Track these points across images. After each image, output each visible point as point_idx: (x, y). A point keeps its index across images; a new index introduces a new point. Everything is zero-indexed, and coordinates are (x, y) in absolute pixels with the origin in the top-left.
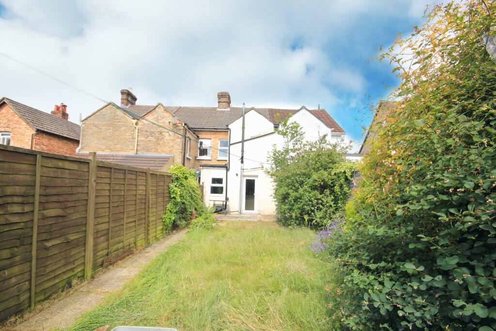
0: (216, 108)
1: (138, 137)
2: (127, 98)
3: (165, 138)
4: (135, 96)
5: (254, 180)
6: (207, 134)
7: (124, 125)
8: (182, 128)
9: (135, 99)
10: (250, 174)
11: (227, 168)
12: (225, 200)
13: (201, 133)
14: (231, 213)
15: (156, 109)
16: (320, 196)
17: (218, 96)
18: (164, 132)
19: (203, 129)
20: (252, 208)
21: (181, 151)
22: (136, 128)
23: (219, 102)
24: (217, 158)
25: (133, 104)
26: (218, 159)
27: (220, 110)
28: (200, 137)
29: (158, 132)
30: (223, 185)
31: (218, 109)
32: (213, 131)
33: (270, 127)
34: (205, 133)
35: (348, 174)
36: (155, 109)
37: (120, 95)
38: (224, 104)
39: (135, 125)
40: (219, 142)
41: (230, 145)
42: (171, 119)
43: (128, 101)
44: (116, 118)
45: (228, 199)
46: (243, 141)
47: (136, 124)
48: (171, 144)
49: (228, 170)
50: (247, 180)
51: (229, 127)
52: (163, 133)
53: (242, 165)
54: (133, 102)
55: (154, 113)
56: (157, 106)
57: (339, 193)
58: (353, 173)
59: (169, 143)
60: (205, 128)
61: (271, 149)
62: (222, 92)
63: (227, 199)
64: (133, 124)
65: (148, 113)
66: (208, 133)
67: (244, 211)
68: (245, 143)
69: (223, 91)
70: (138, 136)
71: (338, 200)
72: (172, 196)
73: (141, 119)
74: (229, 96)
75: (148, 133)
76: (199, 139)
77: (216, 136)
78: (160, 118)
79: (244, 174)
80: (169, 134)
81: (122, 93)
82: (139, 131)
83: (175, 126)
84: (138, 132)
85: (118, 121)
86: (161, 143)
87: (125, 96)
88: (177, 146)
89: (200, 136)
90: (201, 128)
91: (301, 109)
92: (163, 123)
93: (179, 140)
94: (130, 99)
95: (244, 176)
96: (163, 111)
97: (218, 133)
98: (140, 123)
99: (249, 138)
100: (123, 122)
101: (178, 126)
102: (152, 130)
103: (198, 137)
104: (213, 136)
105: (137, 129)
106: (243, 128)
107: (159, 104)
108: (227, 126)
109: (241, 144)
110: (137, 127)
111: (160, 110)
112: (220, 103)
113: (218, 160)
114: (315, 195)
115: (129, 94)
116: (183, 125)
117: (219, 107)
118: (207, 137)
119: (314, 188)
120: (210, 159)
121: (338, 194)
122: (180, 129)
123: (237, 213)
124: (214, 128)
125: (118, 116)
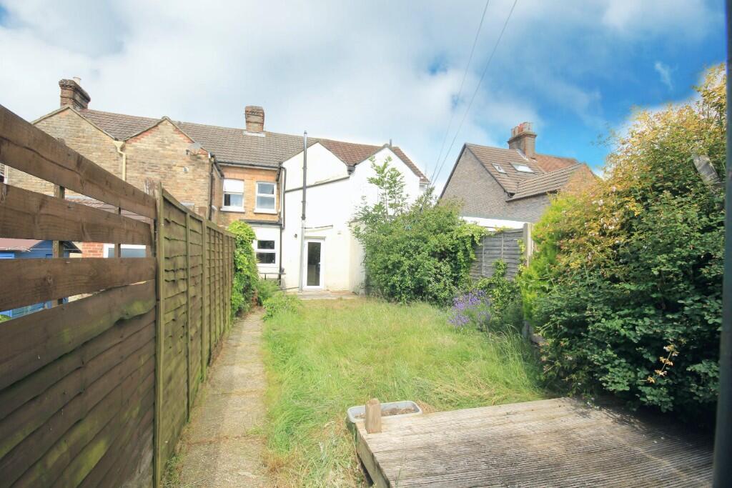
0: (242, 131)
1: (126, 172)
2: (74, 95)
3: (178, 176)
4: (86, 94)
5: (319, 244)
6: (238, 173)
7: (98, 149)
8: (208, 161)
9: (87, 99)
10: (314, 235)
11: (280, 225)
12: (278, 272)
13: (229, 170)
14: (288, 291)
15: (159, 126)
16: (439, 265)
17: (246, 111)
18: (175, 166)
19: (233, 164)
20: (317, 283)
21: (207, 198)
22: (121, 155)
23: (247, 122)
24: (254, 209)
25: (83, 107)
26: (255, 211)
27: (249, 134)
28: (226, 177)
29: (165, 165)
30: (276, 250)
31: (246, 133)
32: (246, 168)
33: (342, 169)
34: (233, 170)
35: (477, 239)
36: (156, 126)
37: (59, 90)
38: (256, 125)
39: (119, 151)
40: (257, 186)
41: (286, 192)
42: (187, 146)
43: (75, 101)
44: (80, 134)
45: (283, 271)
46: (304, 188)
47: (122, 148)
48: (189, 185)
49: (282, 229)
50: (309, 243)
51: (284, 165)
52: (174, 168)
53: (303, 221)
54: (84, 103)
55: (155, 132)
56: (162, 122)
57: (463, 261)
58: (481, 237)
59: (184, 184)
60: (234, 161)
61: (359, 202)
62: (252, 107)
63: (281, 270)
64: (116, 148)
65: (145, 131)
66: (238, 170)
67: (306, 287)
68: (308, 190)
69: (254, 105)
70: (126, 169)
71: (460, 268)
72: (239, 268)
73: (130, 141)
74: (263, 114)
75: (146, 166)
76: (224, 178)
77: (252, 176)
78: (166, 142)
79: (306, 235)
80: (185, 170)
81: (64, 85)
82: (128, 161)
83: (194, 158)
84: (126, 163)
85: (84, 140)
86: (170, 183)
87: (68, 93)
88: (199, 190)
89: (226, 175)
90: (228, 163)
91: (384, 147)
92: (172, 151)
93: (203, 180)
94: (78, 98)
95: (306, 238)
96: (172, 130)
97: (256, 172)
98: (128, 147)
99: (313, 184)
100: (95, 143)
101: (199, 158)
102: (153, 161)
103: (222, 176)
104: (246, 176)
105: (124, 157)
106: (305, 168)
107: (165, 119)
108: (280, 163)
109: (301, 191)
110: (124, 154)
111: (167, 129)
112: (250, 124)
113: (255, 213)
114: (435, 263)
115: (77, 89)
116: (209, 156)
117: (247, 130)
118: (237, 178)
119: (433, 254)
120: (243, 211)
121: (461, 262)
122: (204, 163)
123: (297, 290)
124: (250, 163)
125: (83, 131)
